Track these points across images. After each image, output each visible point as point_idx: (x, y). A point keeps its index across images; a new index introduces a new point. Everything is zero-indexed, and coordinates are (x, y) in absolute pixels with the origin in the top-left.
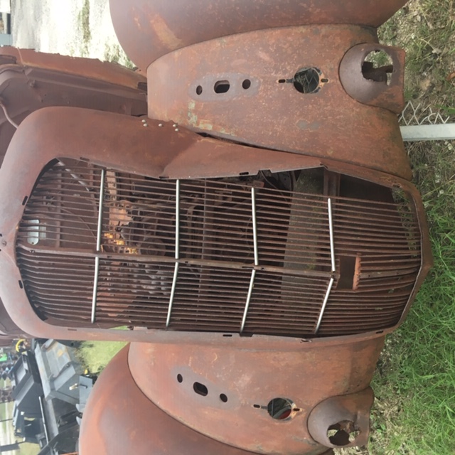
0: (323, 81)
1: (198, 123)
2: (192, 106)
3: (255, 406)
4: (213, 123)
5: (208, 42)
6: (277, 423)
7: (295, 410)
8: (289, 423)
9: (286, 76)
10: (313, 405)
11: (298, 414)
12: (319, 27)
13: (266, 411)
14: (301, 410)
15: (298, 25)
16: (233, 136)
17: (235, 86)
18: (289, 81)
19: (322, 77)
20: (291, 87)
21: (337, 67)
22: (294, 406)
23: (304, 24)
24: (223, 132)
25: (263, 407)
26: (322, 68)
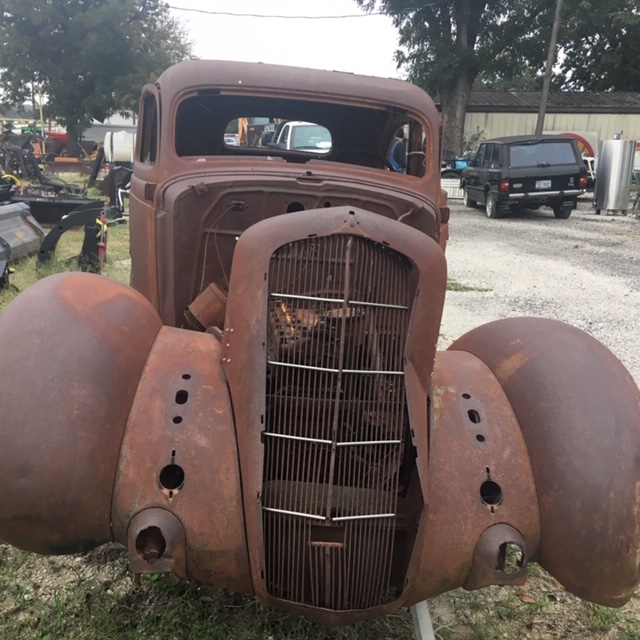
0: (492, 508)
1: (437, 395)
2: (451, 390)
3: (174, 452)
4: (441, 409)
5: (509, 404)
6: (155, 475)
7: (171, 493)
8: (156, 487)
9: (492, 474)
10: (176, 512)
11: (165, 496)
12: (536, 504)
13: (169, 463)
14: (171, 500)
15: (536, 483)
16: (434, 427)
17: (477, 428)
18: (489, 476)
19: (495, 507)
20: (484, 478)
21: (504, 521)
22: (175, 491)
23: (537, 489)
24: (435, 418)
25: (173, 460)
26: (503, 507)
